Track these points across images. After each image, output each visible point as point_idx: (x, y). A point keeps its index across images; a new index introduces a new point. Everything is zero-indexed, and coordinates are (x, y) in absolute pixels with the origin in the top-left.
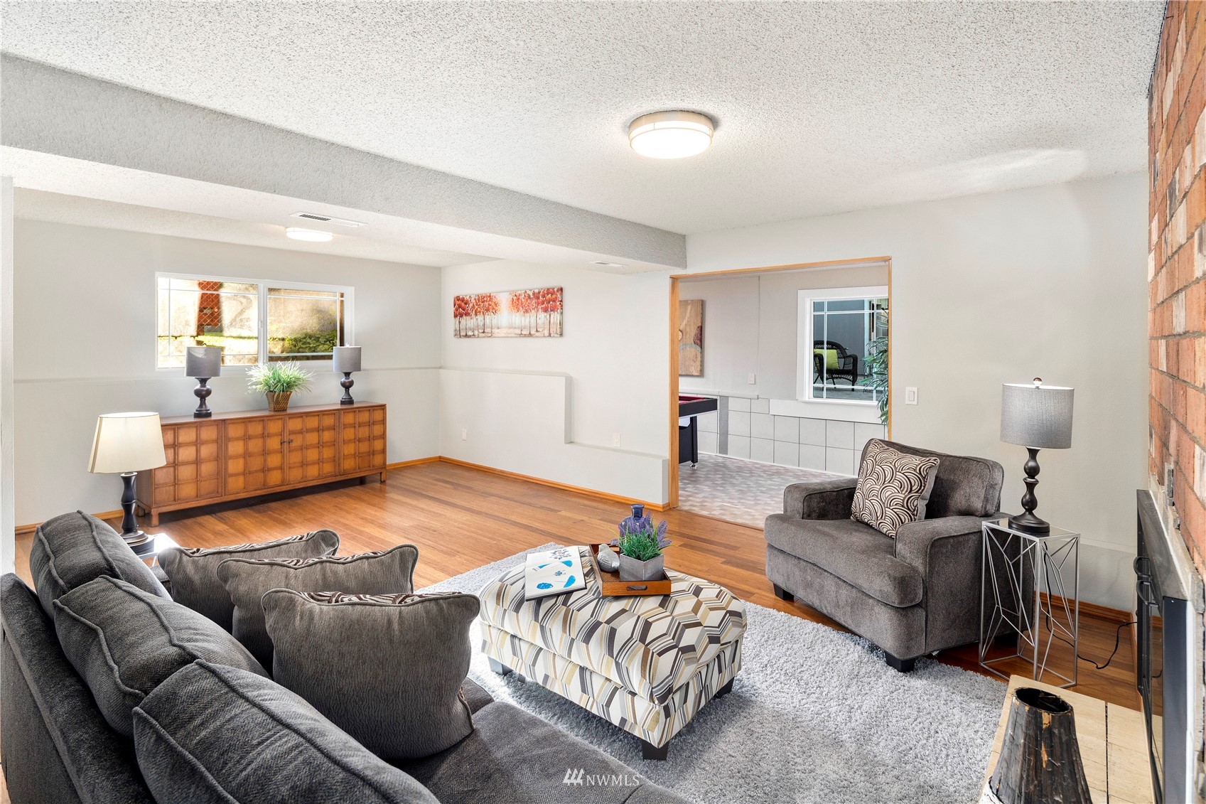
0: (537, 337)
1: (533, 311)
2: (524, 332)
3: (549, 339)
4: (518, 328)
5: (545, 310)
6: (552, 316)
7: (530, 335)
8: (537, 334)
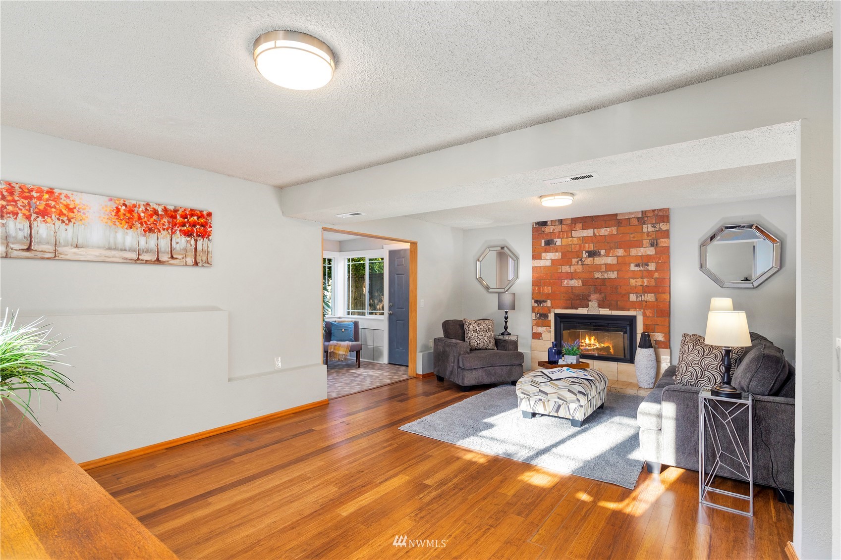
0: (171, 265)
1: (164, 233)
2: (145, 257)
3: (196, 269)
4: (131, 250)
5: (188, 234)
6: (200, 243)
7: (158, 261)
8: (172, 261)
